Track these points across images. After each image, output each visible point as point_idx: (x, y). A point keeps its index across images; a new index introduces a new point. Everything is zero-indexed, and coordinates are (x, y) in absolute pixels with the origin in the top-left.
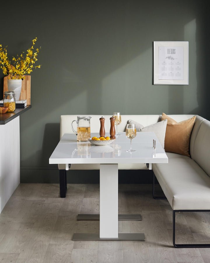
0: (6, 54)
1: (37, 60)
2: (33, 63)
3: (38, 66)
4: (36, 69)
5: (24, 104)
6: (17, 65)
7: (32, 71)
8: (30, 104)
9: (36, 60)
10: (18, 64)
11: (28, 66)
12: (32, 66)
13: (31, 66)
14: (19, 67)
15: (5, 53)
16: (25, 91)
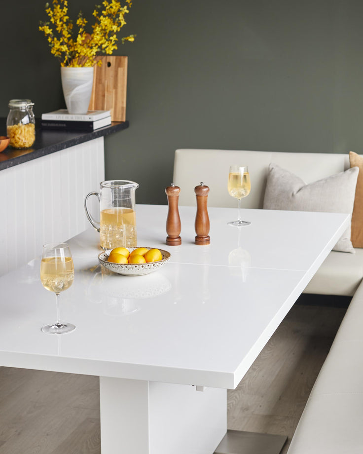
0: (65, 10)
1: (125, 23)
2: (117, 31)
3: (128, 38)
4: (123, 43)
5: (91, 123)
6: (79, 36)
7: (116, 48)
8: (124, 120)
9: (122, 24)
10: (81, 34)
11: (107, 37)
12: (115, 36)
13: (111, 38)
14: (84, 39)
15: (62, 8)
16: (114, 91)
